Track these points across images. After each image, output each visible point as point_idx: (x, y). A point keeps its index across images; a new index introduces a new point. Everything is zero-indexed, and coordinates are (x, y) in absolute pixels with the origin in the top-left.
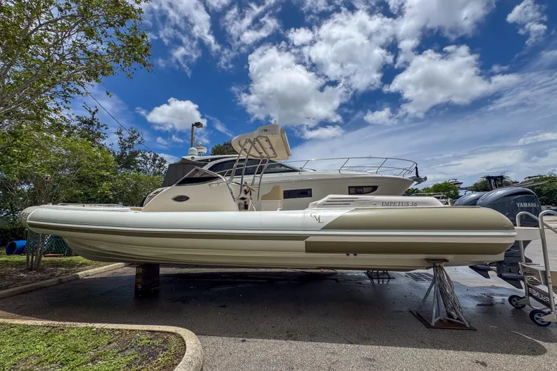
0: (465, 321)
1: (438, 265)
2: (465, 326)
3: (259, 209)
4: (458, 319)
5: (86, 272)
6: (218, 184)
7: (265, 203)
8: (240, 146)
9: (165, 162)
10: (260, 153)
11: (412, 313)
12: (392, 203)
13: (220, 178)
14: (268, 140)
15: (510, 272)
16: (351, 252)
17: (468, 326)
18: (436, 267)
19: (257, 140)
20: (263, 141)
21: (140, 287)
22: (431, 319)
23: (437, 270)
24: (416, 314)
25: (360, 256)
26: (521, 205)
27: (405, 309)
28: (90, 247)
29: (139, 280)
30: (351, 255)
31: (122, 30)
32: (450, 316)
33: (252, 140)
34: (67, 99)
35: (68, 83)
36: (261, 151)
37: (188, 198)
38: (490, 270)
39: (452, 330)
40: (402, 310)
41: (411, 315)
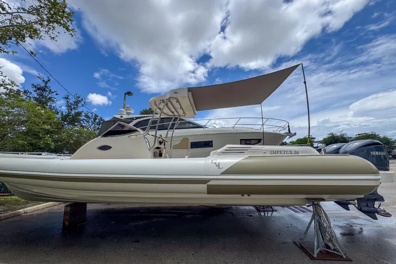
0: (342, 252)
1: (316, 203)
2: (342, 257)
3: (170, 157)
4: (335, 250)
5: (24, 209)
6: (136, 136)
7: (175, 152)
8: (156, 105)
10: (173, 112)
11: (296, 244)
12: (278, 151)
13: (138, 131)
14: (178, 101)
15: (368, 206)
16: (246, 193)
17: (345, 257)
18: (315, 204)
19: (170, 101)
20: (174, 101)
21: (67, 223)
22: (313, 251)
23: (315, 208)
24: (299, 245)
25: (252, 196)
26: (374, 154)
27: (290, 241)
28: (28, 190)
29: (67, 217)
30: (246, 196)
32: (328, 247)
33: (165, 101)
36: (173, 110)
37: (110, 148)
38: (350, 204)
39: (332, 261)
40: (288, 241)
41: (295, 246)
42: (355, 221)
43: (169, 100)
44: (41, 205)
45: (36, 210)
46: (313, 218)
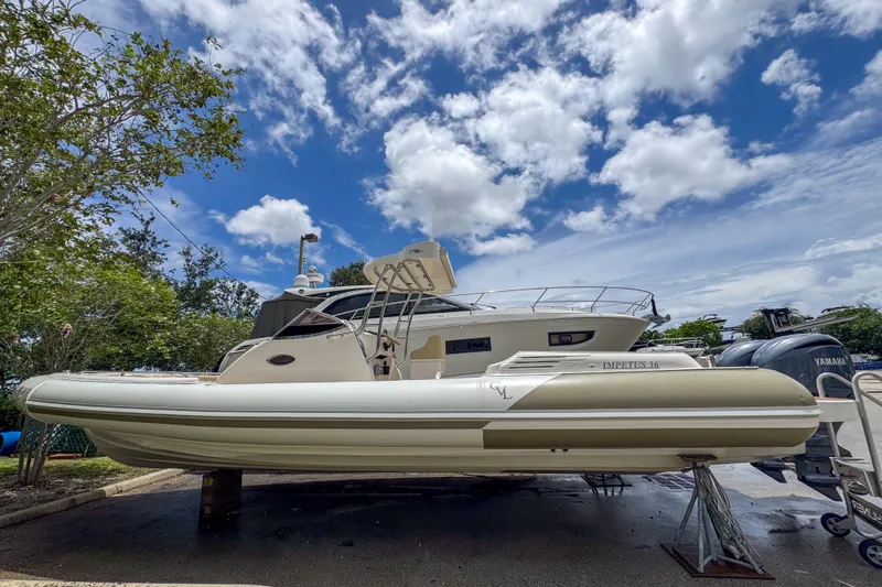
0: (754, 563)
1: (699, 464)
2: (755, 571)
3: (407, 377)
4: (742, 559)
5: (118, 484)
6: (342, 335)
7: (417, 364)
8: (378, 274)
9: (257, 296)
10: (408, 284)
11: (664, 548)
12: (618, 363)
13: (345, 326)
14: (419, 265)
15: (818, 472)
16: (559, 447)
17: (760, 571)
18: (698, 468)
19: (404, 266)
20: (412, 266)
21: (208, 511)
22: (698, 561)
23: (699, 474)
24: (672, 552)
25: (571, 452)
26: (823, 362)
27: (652, 542)
28: (126, 442)
29: (208, 499)
30: (559, 451)
31: (199, 112)
32: (728, 553)
33: (396, 266)
34: (110, 215)
35: (113, 189)
36: (409, 280)
37: (292, 359)
38: (785, 468)
39: (734, 580)
40: (648, 544)
41: (663, 552)
42: (795, 505)
43: (403, 264)
44: (146, 477)
45: (139, 487)
46: (696, 495)
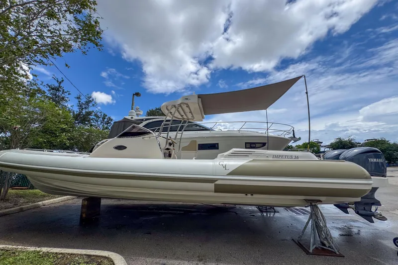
0: (335, 249)
1: (313, 204)
2: (335, 253)
3: (179, 158)
4: (329, 247)
5: (44, 202)
6: (150, 137)
7: (184, 153)
8: (168, 110)
9: (112, 120)
10: (182, 116)
11: (294, 241)
12: (280, 156)
13: (151, 133)
14: (188, 106)
15: (365, 210)
16: (249, 193)
17: (338, 253)
18: (313, 205)
20: (184, 107)
21: (84, 216)
22: (310, 246)
23: (313, 208)
24: (297, 242)
25: (255, 196)
26: (372, 160)
27: (289, 238)
28: (48, 183)
29: (84, 210)
30: (249, 195)
32: (324, 245)
33: (177, 106)
35: (35, 56)
36: (182, 113)
37: (126, 148)
38: (349, 207)
39: (326, 257)
40: (286, 238)
41: (294, 243)
42: (352, 223)
43: (180, 105)
44: (57, 199)
45: (53, 204)
46: (311, 217)
